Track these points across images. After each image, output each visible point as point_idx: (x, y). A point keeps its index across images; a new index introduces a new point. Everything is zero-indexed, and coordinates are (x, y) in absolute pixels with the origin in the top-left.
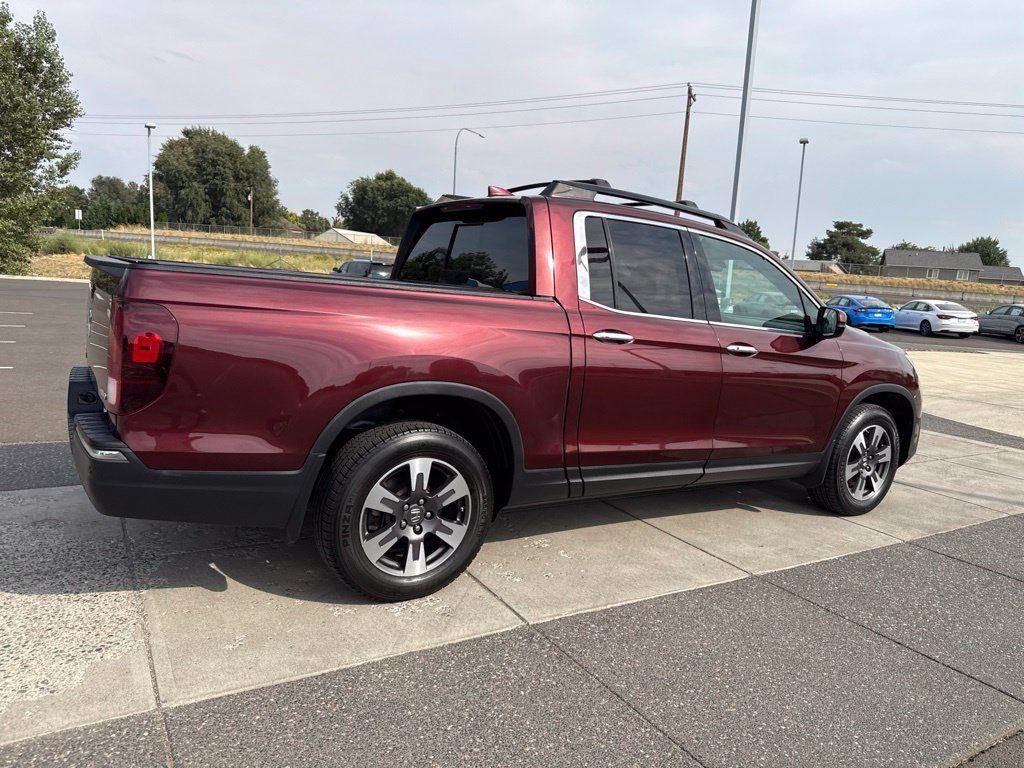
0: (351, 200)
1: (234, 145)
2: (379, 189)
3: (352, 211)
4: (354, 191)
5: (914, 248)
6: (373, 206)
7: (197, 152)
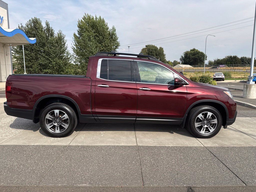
0: (184, 57)
1: (156, 47)
2: (191, 53)
3: (184, 60)
4: (184, 55)
6: (189, 58)
7: (148, 50)
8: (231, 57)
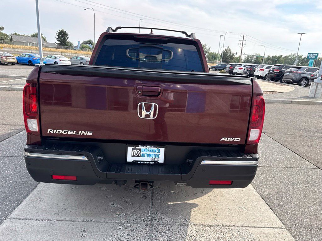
5: (19, 35)
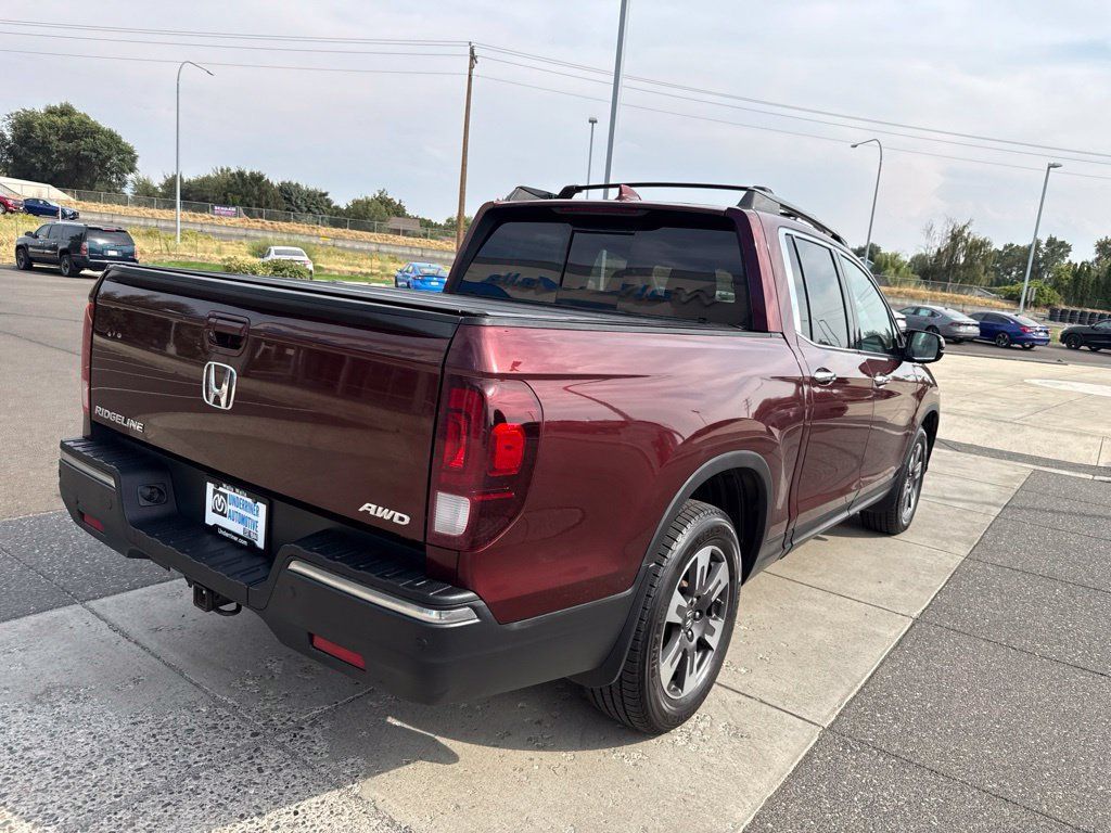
0: (9, 137)
2: (52, 126)
4: (13, 126)
8: (241, 174)
